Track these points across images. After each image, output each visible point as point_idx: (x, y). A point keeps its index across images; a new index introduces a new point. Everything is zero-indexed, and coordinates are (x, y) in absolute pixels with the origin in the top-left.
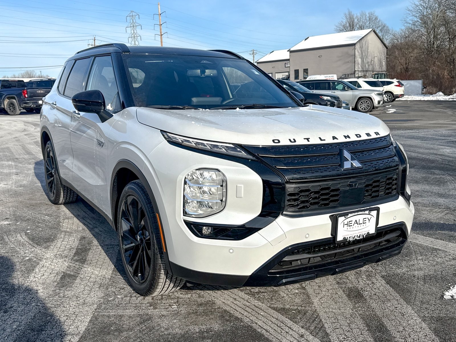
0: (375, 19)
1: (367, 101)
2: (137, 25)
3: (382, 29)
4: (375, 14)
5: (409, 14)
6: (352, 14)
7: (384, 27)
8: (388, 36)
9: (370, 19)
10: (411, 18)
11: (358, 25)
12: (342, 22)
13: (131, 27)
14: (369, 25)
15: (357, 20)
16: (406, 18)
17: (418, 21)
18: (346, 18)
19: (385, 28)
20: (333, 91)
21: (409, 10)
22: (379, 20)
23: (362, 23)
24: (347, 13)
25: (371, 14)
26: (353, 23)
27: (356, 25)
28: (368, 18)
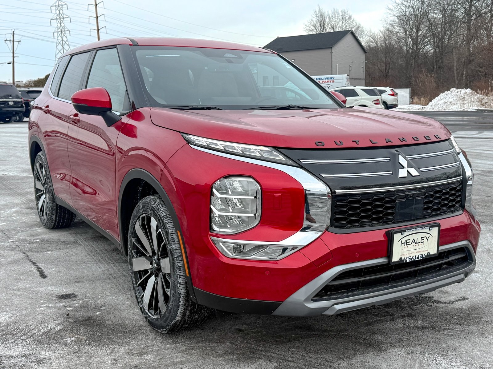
0: (349, 18)
3: (356, 30)
4: (348, 13)
6: (323, 11)
7: (358, 27)
9: (343, 18)
11: (330, 25)
12: (312, 20)
15: (329, 19)
18: (317, 16)
19: (360, 29)
22: (353, 19)
23: (334, 22)
24: (317, 11)
25: (344, 13)
26: (324, 23)
27: (328, 24)
28: (341, 16)
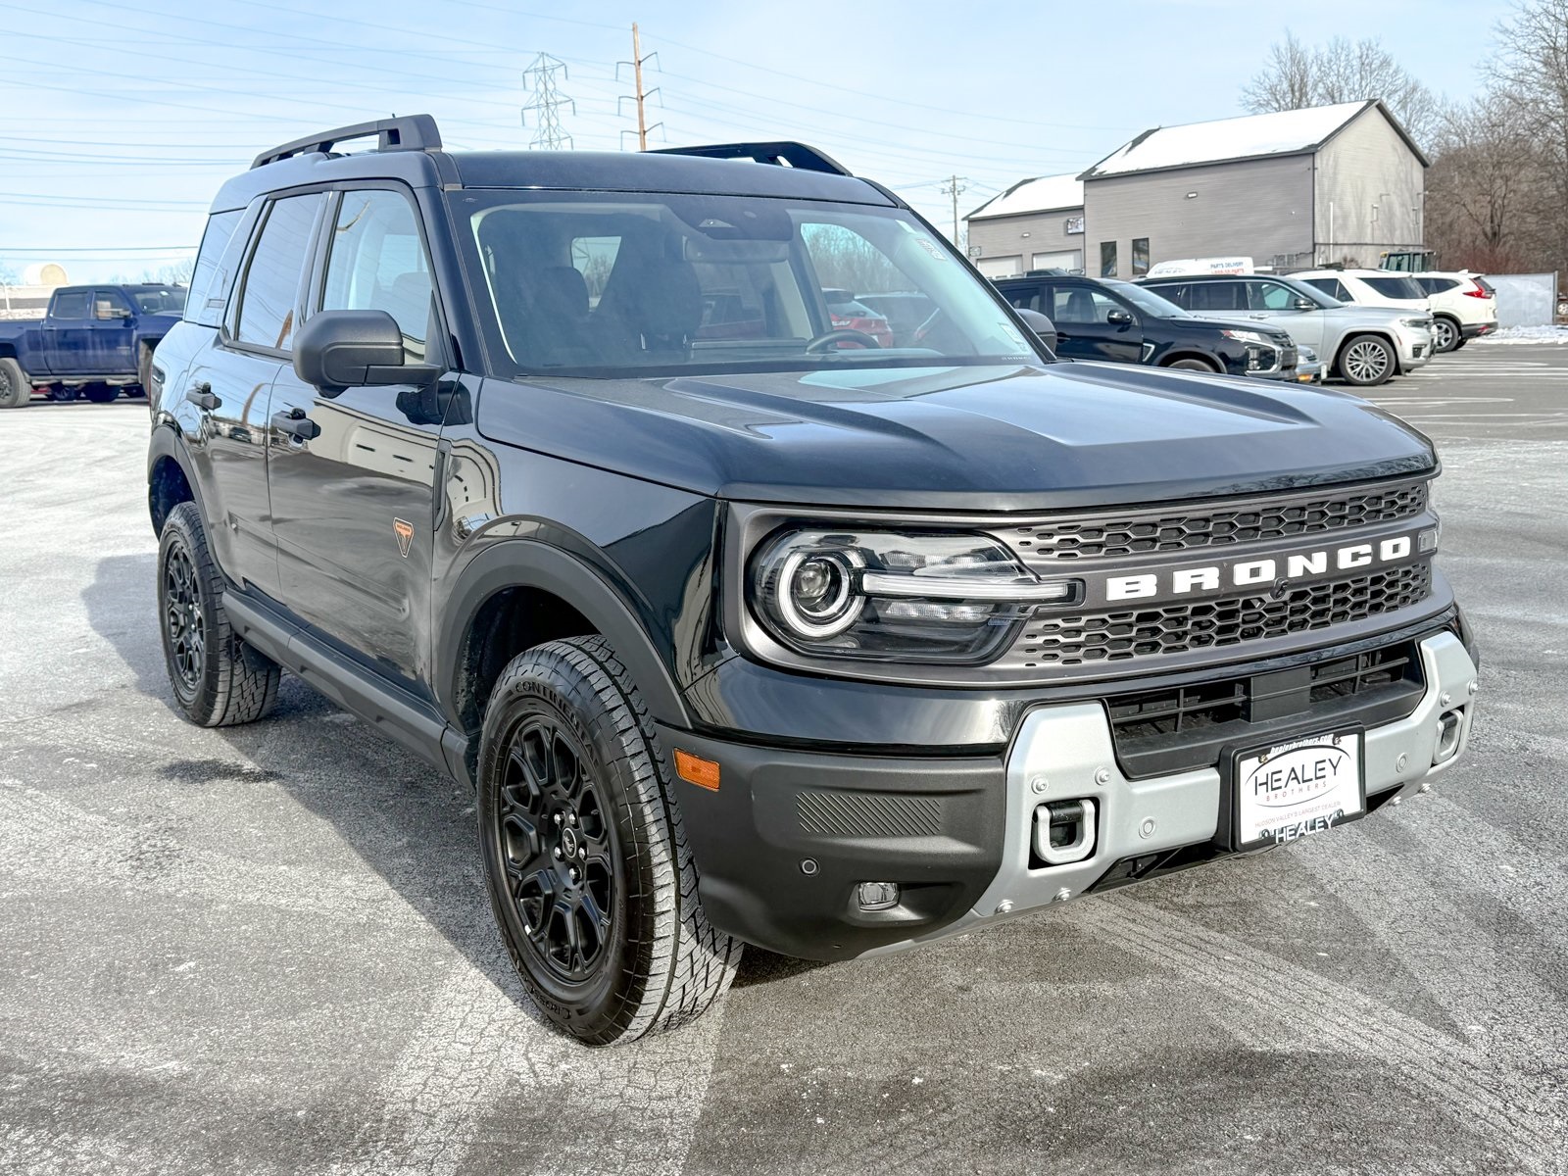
0: (1382, 64)
1: (1374, 348)
2: (560, 99)
3: (1405, 97)
4: (1380, 48)
5: (1506, 44)
6: (1300, 49)
7: (1414, 90)
8: (1426, 123)
9: (1363, 64)
10: (1510, 58)
11: (1321, 85)
12: (1266, 75)
13: (538, 106)
14: (1361, 86)
15: (1320, 69)
16: (1495, 60)
17: (1535, 70)
18: (1279, 63)
19: (1417, 96)
20: (1256, 313)
21: (1505, 31)
22: (1394, 67)
23: (1335, 78)
24: (1283, 45)
25: (1368, 48)
26: (1302, 80)
27: (1315, 86)
28: (1358, 60)
